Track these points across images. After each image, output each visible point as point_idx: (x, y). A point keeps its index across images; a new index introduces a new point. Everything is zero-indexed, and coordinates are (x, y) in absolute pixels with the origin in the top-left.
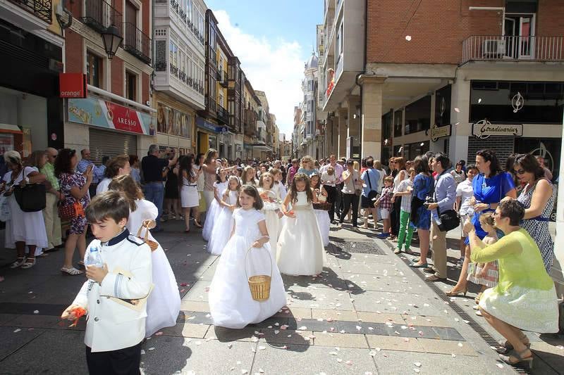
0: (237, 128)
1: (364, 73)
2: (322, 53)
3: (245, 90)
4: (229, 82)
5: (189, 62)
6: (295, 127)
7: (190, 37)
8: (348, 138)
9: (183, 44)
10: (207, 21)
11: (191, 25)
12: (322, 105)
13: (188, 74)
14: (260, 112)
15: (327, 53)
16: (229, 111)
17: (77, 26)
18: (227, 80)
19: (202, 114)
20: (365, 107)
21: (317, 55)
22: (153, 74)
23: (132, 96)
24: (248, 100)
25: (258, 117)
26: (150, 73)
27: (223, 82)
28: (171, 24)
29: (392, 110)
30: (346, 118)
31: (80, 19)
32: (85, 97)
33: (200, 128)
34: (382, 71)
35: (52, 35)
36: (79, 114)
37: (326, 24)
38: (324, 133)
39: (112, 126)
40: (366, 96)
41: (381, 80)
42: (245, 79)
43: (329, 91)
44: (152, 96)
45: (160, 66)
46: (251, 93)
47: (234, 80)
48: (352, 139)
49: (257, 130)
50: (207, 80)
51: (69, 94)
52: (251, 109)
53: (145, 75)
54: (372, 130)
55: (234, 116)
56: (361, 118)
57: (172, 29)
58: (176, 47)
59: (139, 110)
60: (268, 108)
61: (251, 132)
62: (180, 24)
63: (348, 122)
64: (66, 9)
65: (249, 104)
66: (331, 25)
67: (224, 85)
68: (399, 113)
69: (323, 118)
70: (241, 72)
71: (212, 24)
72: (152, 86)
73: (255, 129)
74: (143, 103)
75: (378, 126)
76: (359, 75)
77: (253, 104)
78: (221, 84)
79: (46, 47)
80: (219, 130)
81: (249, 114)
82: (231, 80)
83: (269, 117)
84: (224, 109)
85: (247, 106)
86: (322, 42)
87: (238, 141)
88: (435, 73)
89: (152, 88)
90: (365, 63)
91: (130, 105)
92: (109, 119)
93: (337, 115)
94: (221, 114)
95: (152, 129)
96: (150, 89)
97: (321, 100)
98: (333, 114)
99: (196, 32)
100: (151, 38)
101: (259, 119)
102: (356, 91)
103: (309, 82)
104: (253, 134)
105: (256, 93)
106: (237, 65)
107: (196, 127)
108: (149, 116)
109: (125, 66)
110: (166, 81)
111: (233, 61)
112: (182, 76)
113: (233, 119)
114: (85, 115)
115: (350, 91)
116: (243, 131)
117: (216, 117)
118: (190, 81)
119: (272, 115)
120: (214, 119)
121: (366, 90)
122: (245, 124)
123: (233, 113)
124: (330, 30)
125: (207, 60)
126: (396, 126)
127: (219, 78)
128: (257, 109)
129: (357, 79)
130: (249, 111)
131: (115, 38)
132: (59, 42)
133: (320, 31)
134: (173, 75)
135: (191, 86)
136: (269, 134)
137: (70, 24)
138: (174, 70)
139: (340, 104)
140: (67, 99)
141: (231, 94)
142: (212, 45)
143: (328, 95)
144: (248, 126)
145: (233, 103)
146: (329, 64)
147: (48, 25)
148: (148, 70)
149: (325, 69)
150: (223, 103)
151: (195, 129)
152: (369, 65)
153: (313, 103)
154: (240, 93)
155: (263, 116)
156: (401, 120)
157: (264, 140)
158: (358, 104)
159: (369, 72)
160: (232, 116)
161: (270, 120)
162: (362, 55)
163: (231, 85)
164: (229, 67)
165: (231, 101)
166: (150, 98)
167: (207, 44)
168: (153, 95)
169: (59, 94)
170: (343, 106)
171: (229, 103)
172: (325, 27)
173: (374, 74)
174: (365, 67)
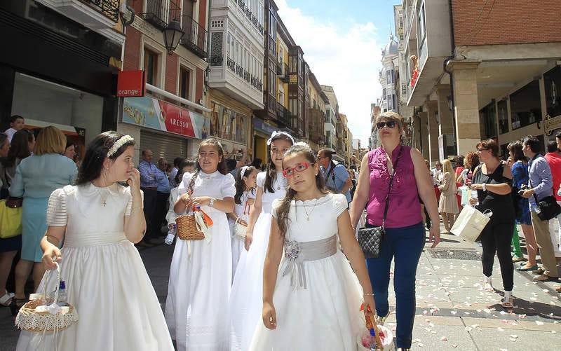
0: (300, 132)
1: (452, 57)
2: (402, 37)
3: (309, 85)
4: (291, 76)
5: (247, 54)
6: (373, 130)
7: (249, 27)
8: (441, 136)
9: (241, 35)
10: (266, 8)
11: (249, 14)
12: (406, 99)
13: (245, 68)
14: (328, 112)
15: (408, 37)
16: (291, 111)
17: (138, 23)
18: (288, 74)
19: (259, 114)
20: (457, 98)
21: (396, 39)
22: (208, 69)
23: (185, 94)
24: (312, 97)
25: (326, 117)
26: (204, 69)
27: (283, 76)
28: (229, 14)
29: (493, 101)
30: (437, 113)
31: (141, 15)
32: (143, 96)
33: (257, 131)
34: (474, 55)
35: (115, 33)
36: (132, 114)
37: (405, 3)
38: (410, 135)
39: (164, 128)
40: (457, 85)
41: (474, 65)
42: (310, 71)
43: (413, 82)
44: (205, 94)
45: (216, 60)
46: (316, 89)
47: (297, 73)
48: (444, 137)
49: (325, 134)
50: (266, 74)
51: (127, 92)
52: (317, 108)
53: (199, 71)
54: (468, 124)
55: (297, 117)
56: (454, 111)
57: (230, 20)
58: (234, 38)
59: (191, 110)
60: (337, 107)
61: (317, 138)
62: (238, 14)
63: (439, 118)
64: (129, 7)
65: (314, 101)
66: (410, 5)
67: (285, 80)
68: (502, 104)
69: (409, 115)
70: (304, 63)
71: (272, 10)
72: (206, 82)
73: (322, 133)
74: (196, 103)
75: (476, 119)
76: (446, 61)
77: (320, 103)
78: (281, 79)
79: (109, 45)
81: (314, 115)
82: (293, 74)
83: (339, 117)
84: (285, 108)
85: (312, 104)
86: (401, 24)
88: (538, 53)
89: (206, 86)
90: (453, 47)
91: (183, 105)
92: (161, 120)
93: (425, 110)
94: (281, 114)
95: (206, 131)
96: (204, 86)
97: (405, 93)
98: (421, 109)
99: (255, 21)
100: (207, 29)
101: (327, 120)
102: (446, 80)
103: (388, 73)
104: (320, 139)
105: (323, 88)
106: (300, 56)
107: (253, 130)
108: (203, 117)
109: (180, 62)
110: (223, 76)
111: (295, 51)
112: (239, 71)
113: (295, 120)
114: (138, 116)
115: (439, 80)
116: (307, 136)
117: (275, 118)
118: (247, 77)
119: (341, 115)
120: (273, 120)
121: (456, 76)
122: (310, 127)
123: (295, 114)
124: (409, 11)
125: (266, 52)
126: (500, 121)
127: (279, 71)
128: (324, 108)
129: (445, 65)
130: (315, 111)
131: (176, 32)
132: (121, 40)
133: (397, 12)
134: (230, 70)
135: (248, 81)
136: (340, 139)
137: (132, 21)
138: (231, 64)
139: (428, 96)
140: (122, 98)
141: (293, 89)
142: (272, 34)
143: (413, 86)
144: (314, 129)
145: (295, 101)
146: (412, 50)
147: (114, 23)
148: (203, 64)
149: (406, 56)
150: (283, 101)
151: (252, 133)
152: (457, 49)
153: (395, 97)
154: (304, 88)
155: (332, 116)
156: (506, 114)
157: (333, 147)
158: (448, 94)
159: (458, 56)
160: (294, 117)
161: (340, 122)
162: (449, 37)
163: (293, 79)
164: (291, 57)
165: (293, 98)
166: (204, 97)
167: (266, 33)
168: (208, 94)
169: (116, 94)
170: (431, 99)
171: (291, 101)
172: (404, 8)
173: (465, 58)
174: (453, 52)
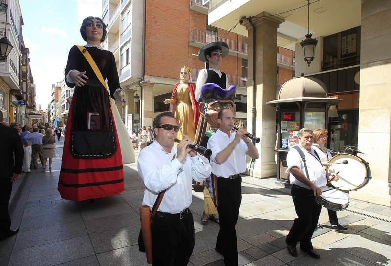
0: (28, 103)
6: (53, 101)
16: (23, 89)
34: (153, 80)
41: (152, 85)
47: (26, 66)
54: (148, 111)
76: (141, 81)
80: (19, 103)
87: (23, 110)
90: (144, 74)
106: (28, 54)
110: (7, 69)
111: (25, 51)
112: (13, 66)
121: (144, 89)
123: (25, 91)
129: (139, 83)
134: (10, 65)
141: (23, 76)
152: (146, 76)
159: (146, 80)
162: (141, 70)
163: (23, 69)
165: (24, 81)
173: (149, 81)
174: (143, 77)
